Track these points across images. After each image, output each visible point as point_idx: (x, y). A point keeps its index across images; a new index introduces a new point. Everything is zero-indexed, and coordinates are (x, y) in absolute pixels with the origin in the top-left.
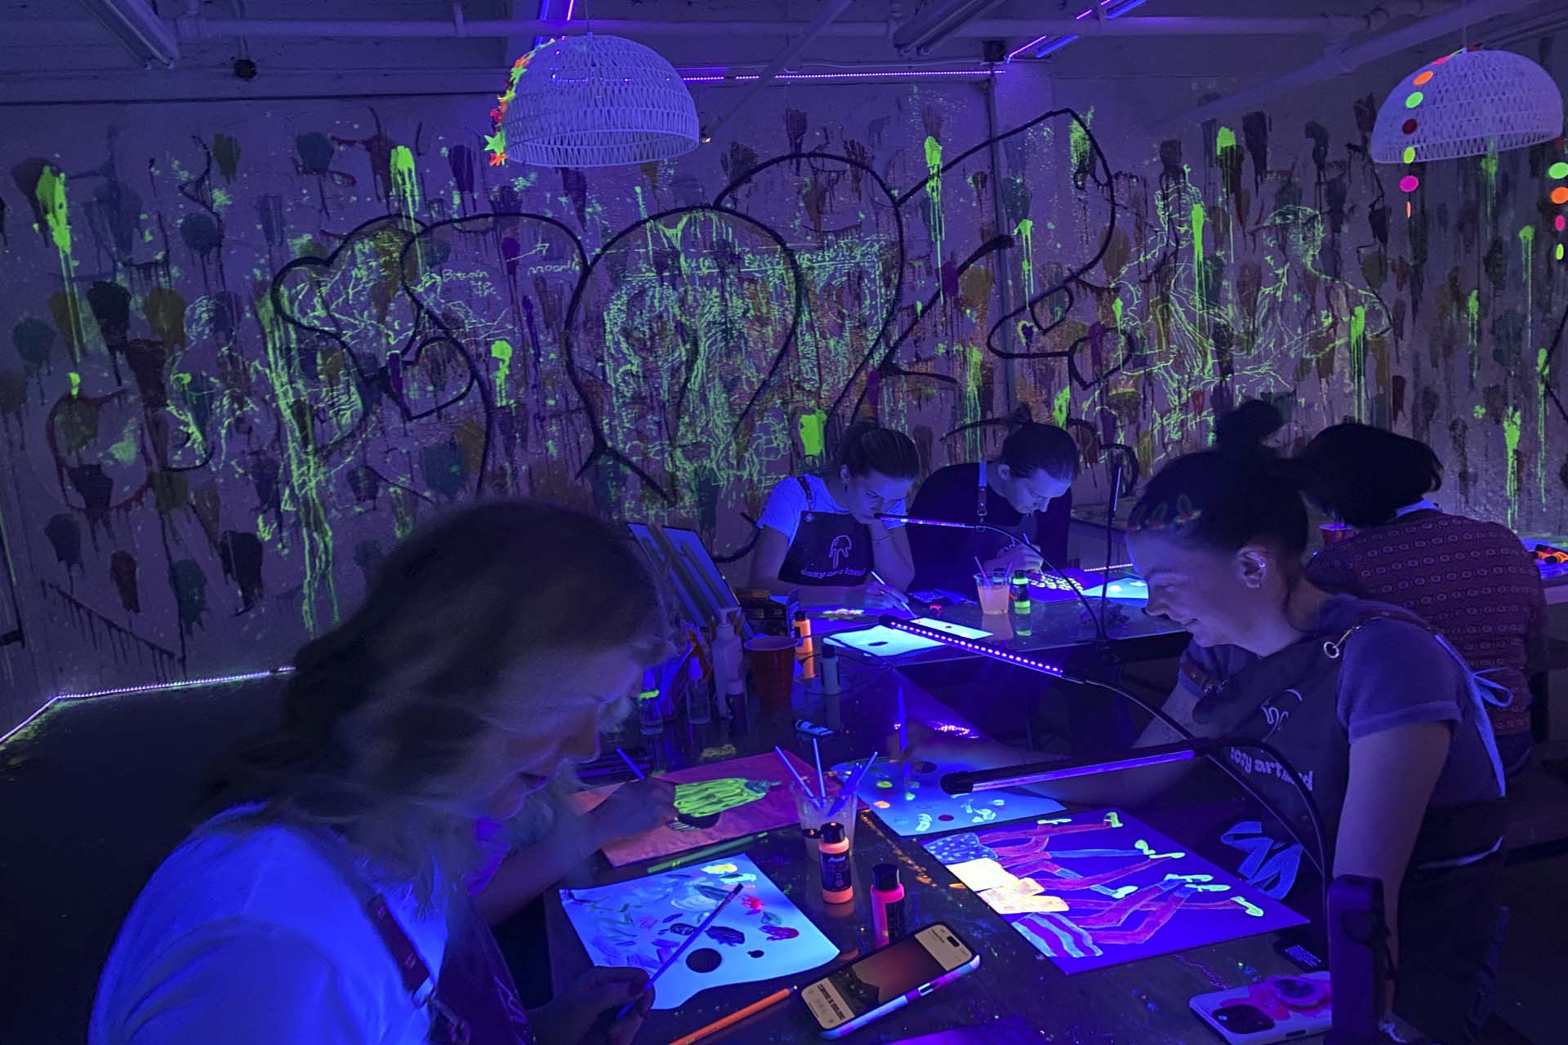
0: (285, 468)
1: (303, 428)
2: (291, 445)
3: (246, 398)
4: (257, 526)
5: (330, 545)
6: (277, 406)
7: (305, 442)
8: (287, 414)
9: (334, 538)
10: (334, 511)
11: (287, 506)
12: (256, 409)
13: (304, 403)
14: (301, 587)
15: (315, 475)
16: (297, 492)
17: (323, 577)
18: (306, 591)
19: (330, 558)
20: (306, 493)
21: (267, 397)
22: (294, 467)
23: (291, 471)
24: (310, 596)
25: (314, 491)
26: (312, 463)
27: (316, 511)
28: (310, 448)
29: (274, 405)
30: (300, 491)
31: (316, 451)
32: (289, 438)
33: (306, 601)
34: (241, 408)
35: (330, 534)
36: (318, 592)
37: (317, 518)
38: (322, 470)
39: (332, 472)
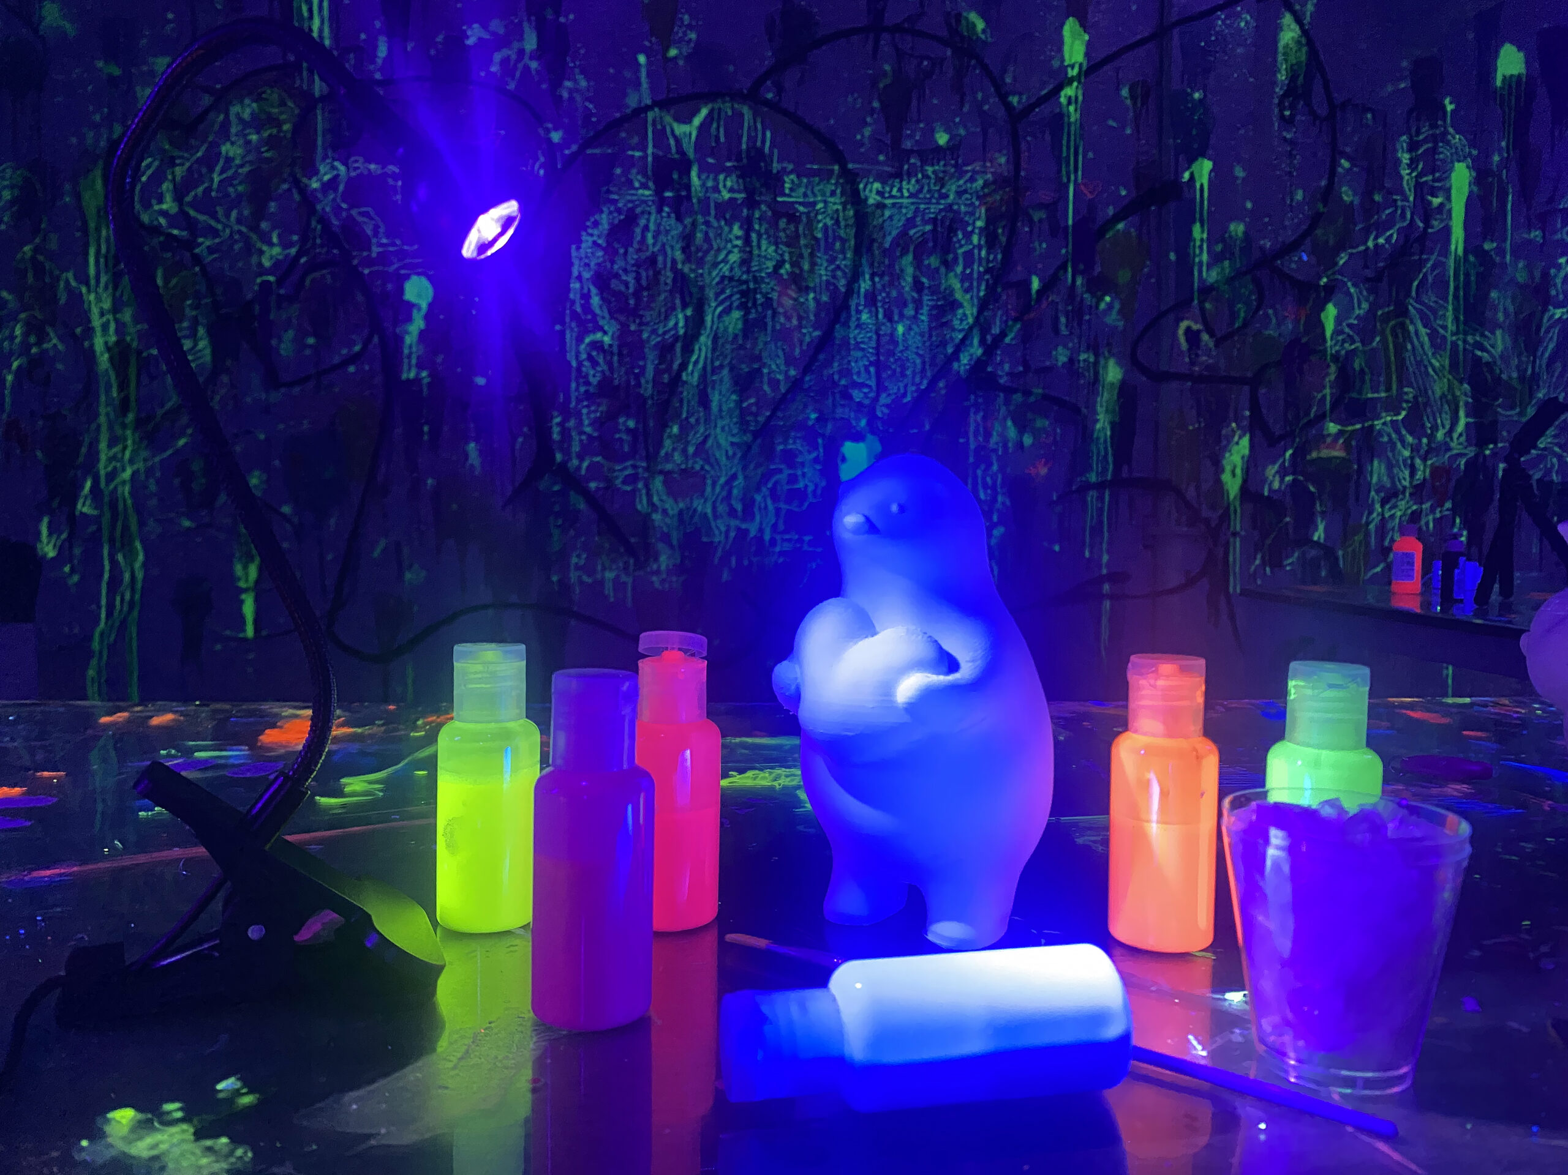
0: (91, 444)
1: (123, 385)
2: (102, 410)
3: (49, 330)
4: (38, 534)
5: (140, 575)
6: (92, 346)
7: (124, 406)
8: (103, 360)
9: (145, 565)
10: (151, 522)
11: (85, 507)
12: (60, 347)
13: (129, 346)
14: (90, 638)
15: (131, 461)
16: (103, 484)
17: (124, 623)
18: (96, 645)
19: (137, 597)
20: (116, 488)
21: (78, 330)
22: (103, 445)
23: (98, 453)
24: (101, 653)
25: (127, 488)
26: (129, 442)
27: (126, 518)
28: (131, 417)
29: (86, 344)
30: (108, 482)
31: (139, 424)
32: (103, 398)
33: (94, 662)
34: (39, 343)
35: (141, 557)
36: (112, 648)
37: (126, 528)
38: (144, 454)
39: (157, 459)
